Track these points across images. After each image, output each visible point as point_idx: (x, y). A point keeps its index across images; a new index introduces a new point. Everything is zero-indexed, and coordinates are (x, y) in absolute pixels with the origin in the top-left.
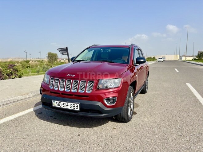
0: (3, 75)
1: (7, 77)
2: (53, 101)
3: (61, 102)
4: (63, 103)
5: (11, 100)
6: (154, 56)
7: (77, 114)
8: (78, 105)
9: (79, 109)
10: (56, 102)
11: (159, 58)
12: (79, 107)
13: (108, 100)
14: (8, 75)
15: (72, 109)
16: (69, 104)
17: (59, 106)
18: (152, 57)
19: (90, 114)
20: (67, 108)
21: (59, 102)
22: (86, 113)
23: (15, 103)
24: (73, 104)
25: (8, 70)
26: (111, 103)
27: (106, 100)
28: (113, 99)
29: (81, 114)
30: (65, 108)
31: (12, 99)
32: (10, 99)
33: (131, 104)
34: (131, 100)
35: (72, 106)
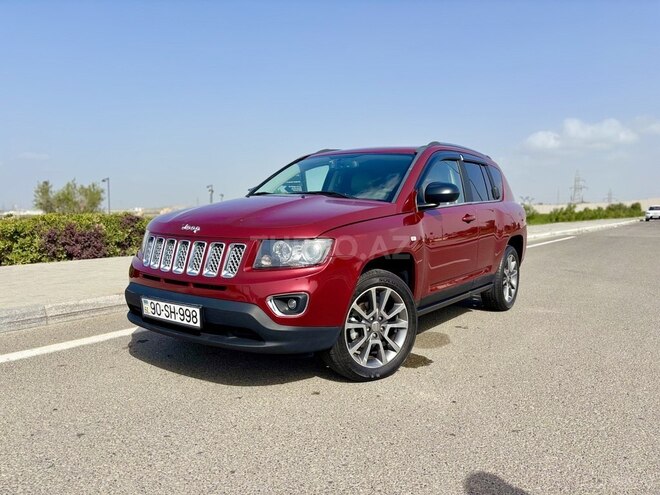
0: (108, 244)
1: (118, 250)
2: (143, 300)
3: (160, 303)
4: (164, 304)
5: (86, 305)
6: (634, 202)
7: (196, 338)
8: (198, 311)
9: (198, 325)
10: (149, 301)
11: (651, 209)
12: (198, 317)
13: (283, 300)
14: (119, 245)
15: (185, 322)
16: (177, 307)
17: (156, 315)
18: (628, 204)
19: (232, 342)
20: (173, 319)
21: (155, 302)
22: (220, 337)
23: (97, 314)
24: (185, 308)
25: (120, 232)
26: (292, 311)
27: (275, 299)
28: (297, 299)
29: (206, 338)
30: (169, 319)
31: (89, 301)
32: (82, 302)
33: (389, 326)
34: (384, 314)
35: (186, 315)
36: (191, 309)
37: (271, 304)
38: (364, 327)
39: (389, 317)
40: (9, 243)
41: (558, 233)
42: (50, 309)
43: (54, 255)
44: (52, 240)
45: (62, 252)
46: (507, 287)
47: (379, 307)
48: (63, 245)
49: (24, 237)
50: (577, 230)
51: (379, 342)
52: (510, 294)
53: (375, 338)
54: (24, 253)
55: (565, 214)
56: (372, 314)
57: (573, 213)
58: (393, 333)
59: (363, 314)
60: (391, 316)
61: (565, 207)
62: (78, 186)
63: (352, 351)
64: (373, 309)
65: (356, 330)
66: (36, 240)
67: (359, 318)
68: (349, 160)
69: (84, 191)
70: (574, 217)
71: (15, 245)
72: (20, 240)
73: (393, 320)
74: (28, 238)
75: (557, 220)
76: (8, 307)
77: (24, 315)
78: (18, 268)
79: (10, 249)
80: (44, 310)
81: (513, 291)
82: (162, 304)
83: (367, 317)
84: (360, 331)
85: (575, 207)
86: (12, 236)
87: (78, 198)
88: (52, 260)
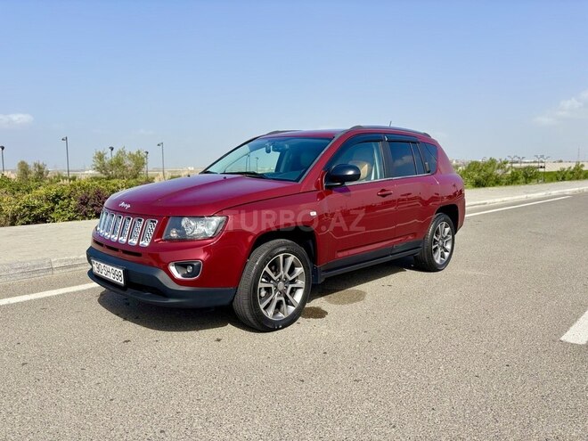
2: (92, 261)
3: (101, 264)
7: (123, 292)
8: (122, 271)
9: (123, 282)
10: (95, 262)
12: (122, 276)
13: (182, 265)
15: (115, 280)
16: (111, 268)
17: (100, 273)
19: (146, 297)
20: (109, 277)
21: (98, 263)
24: (115, 269)
26: (189, 275)
27: (176, 265)
28: (193, 265)
29: (127, 293)
30: (107, 277)
33: (291, 286)
34: (287, 276)
35: (115, 274)
36: (118, 270)
37: (173, 269)
38: (272, 286)
39: (290, 279)
40: (52, 205)
41: (554, 193)
42: (56, 262)
43: (86, 214)
44: (84, 203)
45: (92, 212)
46: (439, 251)
47: (284, 271)
48: (93, 206)
49: (63, 200)
50: (577, 189)
51: (283, 299)
52: (443, 256)
53: (279, 296)
54: (64, 213)
55: (572, 173)
56: (278, 276)
57: (581, 172)
58: (293, 291)
59: (272, 275)
60: (293, 278)
61: (573, 166)
62: (127, 153)
63: (262, 307)
64: (279, 271)
65: (266, 289)
66: (72, 202)
67: (269, 278)
68: (281, 143)
69: (132, 157)
70: (582, 176)
71: (57, 206)
72: (60, 202)
73: (293, 282)
74: (66, 201)
75: (563, 179)
76: (24, 260)
77: (34, 266)
78: (60, 224)
79: (53, 209)
80: (50, 263)
81: (447, 254)
82: (103, 265)
83: (275, 278)
84: (268, 290)
85: (583, 166)
86: (53, 199)
87: (127, 162)
88: (84, 219)
